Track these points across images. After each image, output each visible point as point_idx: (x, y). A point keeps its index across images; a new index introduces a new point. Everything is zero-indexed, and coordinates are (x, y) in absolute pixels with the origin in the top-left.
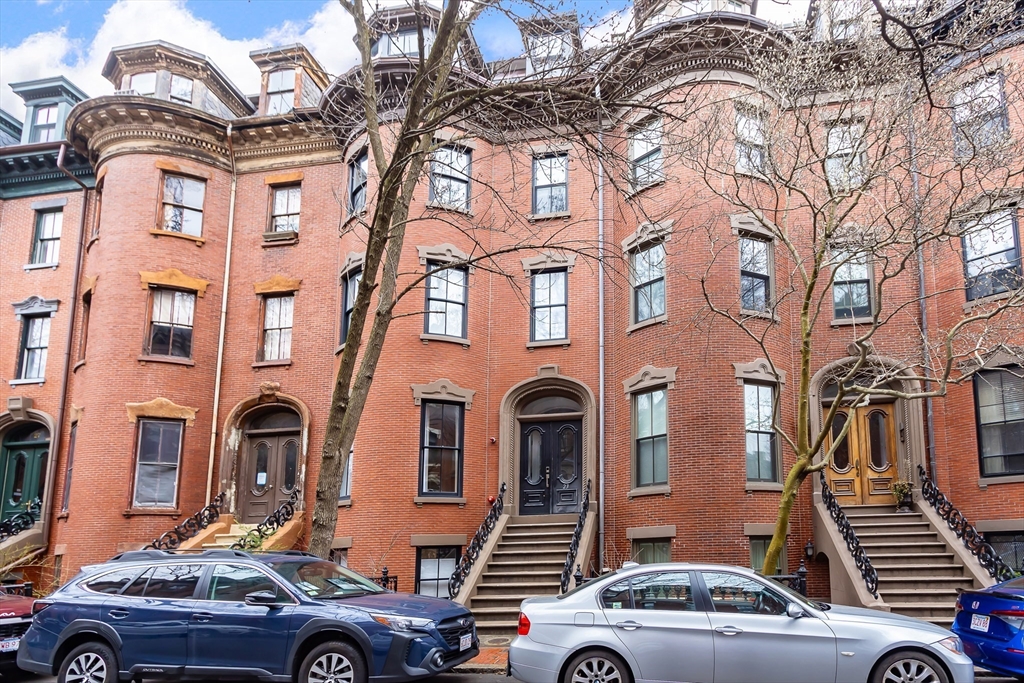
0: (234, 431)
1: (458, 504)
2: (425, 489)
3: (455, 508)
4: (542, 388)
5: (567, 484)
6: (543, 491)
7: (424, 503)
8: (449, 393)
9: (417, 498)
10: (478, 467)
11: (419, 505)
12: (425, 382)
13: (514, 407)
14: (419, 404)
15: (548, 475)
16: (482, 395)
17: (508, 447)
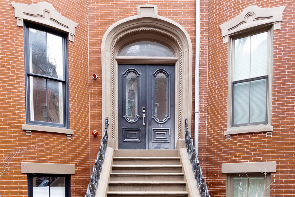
1: (66, 135)
2: (32, 119)
3: (63, 138)
4: (140, 29)
5: (161, 123)
6: (139, 129)
7: (33, 131)
8: (52, 19)
9: (26, 125)
10: (82, 102)
11: (28, 133)
12: (28, 2)
13: (114, 46)
14: (22, 25)
15: (144, 115)
16: (83, 29)
17: (109, 84)
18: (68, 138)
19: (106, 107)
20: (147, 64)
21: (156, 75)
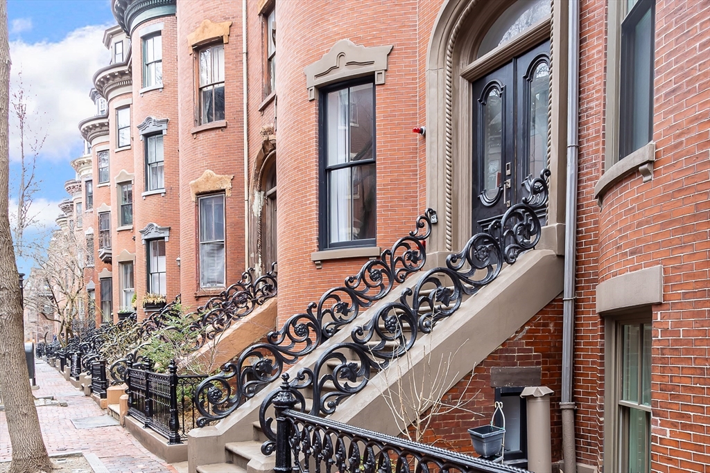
0: (257, 194)
1: (368, 258)
7: (323, 261)
8: (349, 64)
9: (316, 252)
10: (402, 189)
11: (317, 265)
12: (319, 56)
13: (451, 52)
14: (313, 98)
15: (509, 181)
16: (406, 49)
17: (441, 137)
19: (432, 188)
20: (514, 58)
21: (531, 76)
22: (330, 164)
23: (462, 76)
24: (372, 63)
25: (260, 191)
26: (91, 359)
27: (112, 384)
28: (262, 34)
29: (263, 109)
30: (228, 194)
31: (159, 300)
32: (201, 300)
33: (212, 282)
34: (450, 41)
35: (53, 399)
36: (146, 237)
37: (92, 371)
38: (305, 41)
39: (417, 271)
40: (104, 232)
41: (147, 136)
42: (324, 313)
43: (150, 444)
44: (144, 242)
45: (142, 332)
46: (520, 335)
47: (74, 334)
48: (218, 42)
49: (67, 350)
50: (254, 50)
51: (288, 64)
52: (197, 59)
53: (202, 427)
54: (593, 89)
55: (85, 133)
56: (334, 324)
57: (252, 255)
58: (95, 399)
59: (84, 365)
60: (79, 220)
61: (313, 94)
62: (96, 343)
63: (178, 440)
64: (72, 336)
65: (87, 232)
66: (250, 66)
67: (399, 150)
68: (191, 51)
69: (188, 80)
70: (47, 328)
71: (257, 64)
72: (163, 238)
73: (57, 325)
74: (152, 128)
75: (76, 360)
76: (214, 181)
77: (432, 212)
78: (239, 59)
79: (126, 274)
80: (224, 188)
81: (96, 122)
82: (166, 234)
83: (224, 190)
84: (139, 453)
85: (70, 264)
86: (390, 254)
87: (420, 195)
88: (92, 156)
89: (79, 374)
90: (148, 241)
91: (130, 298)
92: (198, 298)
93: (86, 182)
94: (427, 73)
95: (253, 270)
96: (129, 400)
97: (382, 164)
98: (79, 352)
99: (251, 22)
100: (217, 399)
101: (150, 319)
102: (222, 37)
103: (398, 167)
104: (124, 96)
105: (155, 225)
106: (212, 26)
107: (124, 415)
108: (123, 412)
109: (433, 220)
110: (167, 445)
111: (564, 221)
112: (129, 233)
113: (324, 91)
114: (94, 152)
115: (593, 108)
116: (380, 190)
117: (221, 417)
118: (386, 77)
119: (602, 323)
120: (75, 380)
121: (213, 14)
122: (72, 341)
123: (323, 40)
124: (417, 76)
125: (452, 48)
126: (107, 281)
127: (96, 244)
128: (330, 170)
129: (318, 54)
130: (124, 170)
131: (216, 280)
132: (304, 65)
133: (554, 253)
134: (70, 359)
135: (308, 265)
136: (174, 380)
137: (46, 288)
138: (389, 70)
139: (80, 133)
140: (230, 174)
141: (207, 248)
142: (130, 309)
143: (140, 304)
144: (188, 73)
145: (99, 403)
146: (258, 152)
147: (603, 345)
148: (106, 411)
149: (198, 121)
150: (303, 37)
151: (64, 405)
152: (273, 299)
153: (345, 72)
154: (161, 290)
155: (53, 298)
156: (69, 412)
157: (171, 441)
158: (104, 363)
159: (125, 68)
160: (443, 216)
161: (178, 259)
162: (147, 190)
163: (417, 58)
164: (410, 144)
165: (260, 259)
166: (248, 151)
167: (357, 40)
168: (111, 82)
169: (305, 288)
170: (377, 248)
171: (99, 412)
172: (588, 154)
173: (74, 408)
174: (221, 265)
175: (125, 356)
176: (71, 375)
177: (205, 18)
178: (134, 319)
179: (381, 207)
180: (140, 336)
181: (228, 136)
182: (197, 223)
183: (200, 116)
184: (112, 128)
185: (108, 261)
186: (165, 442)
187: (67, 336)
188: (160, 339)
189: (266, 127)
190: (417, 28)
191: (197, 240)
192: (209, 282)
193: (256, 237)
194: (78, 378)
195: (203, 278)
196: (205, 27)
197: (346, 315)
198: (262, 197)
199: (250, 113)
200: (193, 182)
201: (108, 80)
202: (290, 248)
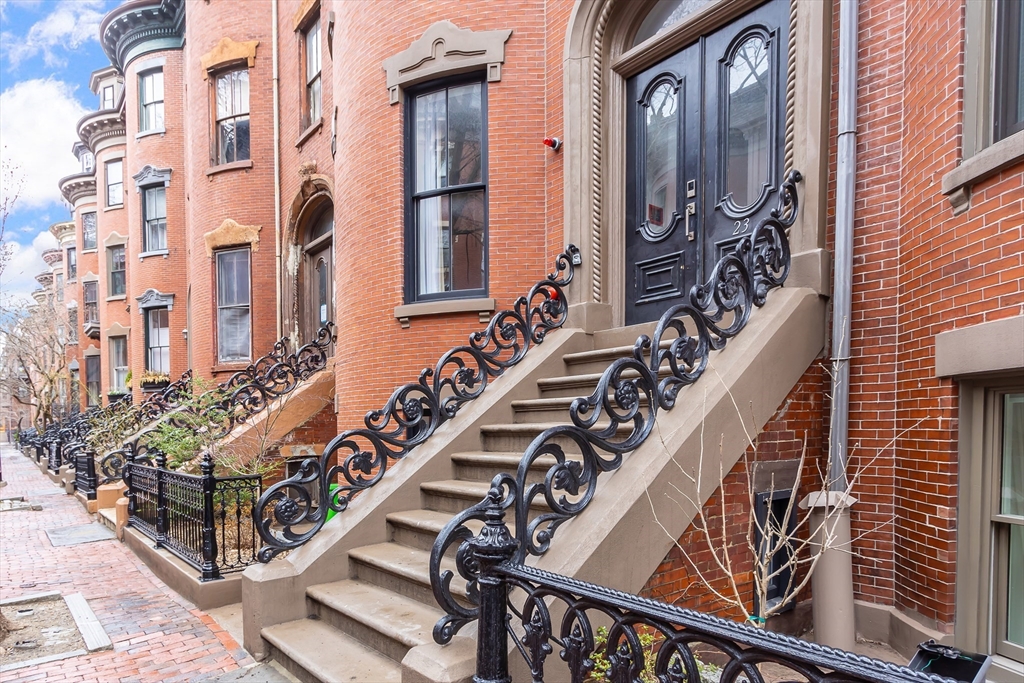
0: (292, 248)
1: (477, 313)
3: (472, 323)
5: (744, 218)
6: (678, 255)
7: (412, 318)
8: (450, 53)
9: (400, 307)
10: (524, 221)
11: (403, 323)
12: (407, 44)
13: (601, 35)
14: (396, 100)
15: (693, 205)
16: (529, 35)
17: (585, 149)
18: (481, 320)
19: (573, 218)
20: (702, 36)
21: (731, 58)
22: (420, 190)
23: (614, 70)
24: (482, 52)
25: (296, 245)
26: (75, 449)
27: (104, 482)
28: (300, 54)
29: (301, 145)
30: (254, 248)
31: (161, 378)
32: (221, 377)
33: (233, 355)
34: (601, 19)
35: (23, 500)
36: (145, 306)
37: (76, 464)
38: (384, 25)
39: (557, 327)
40: (91, 304)
41: (145, 188)
42: (443, 383)
43: (166, 575)
44: (141, 311)
45: (141, 416)
46: (782, 414)
47: (54, 419)
48: (241, 65)
49: (44, 438)
50: (288, 75)
51: (357, 60)
52: (213, 85)
53: (266, 562)
54: (885, 47)
55: (67, 193)
56: (456, 399)
57: (287, 322)
58: (80, 499)
59: (65, 456)
60: (60, 292)
61: (397, 96)
62: (81, 430)
63: (215, 574)
64: (52, 421)
65: (69, 306)
66: (282, 96)
67: (520, 170)
68: (206, 76)
69: (201, 111)
70: (21, 413)
71: (293, 91)
72: (166, 307)
73: (34, 410)
74: (150, 179)
75: (54, 450)
76: (237, 233)
77: (574, 250)
78: (268, 86)
79: (118, 353)
80: (250, 241)
81: (81, 180)
82: (169, 302)
83: (249, 244)
84: (150, 588)
85: (48, 339)
86: (525, 303)
87: (549, 230)
88: (76, 220)
89: (59, 466)
90: (147, 310)
91: (124, 377)
92: (215, 374)
93: (69, 249)
94: (565, 64)
95: (287, 340)
96: (129, 505)
97: (496, 188)
98: (58, 440)
99: (283, 42)
100: (291, 516)
101: (151, 400)
102: (246, 59)
103: (519, 193)
104: (115, 148)
105: (156, 291)
106: (233, 45)
107: (123, 525)
108: (122, 522)
109: (576, 260)
110: (200, 583)
111: (832, 246)
112: (121, 303)
113: (412, 91)
114: (78, 215)
115: (884, 76)
116: (494, 222)
117: (296, 544)
118: (502, 72)
119: (955, 391)
120: (54, 473)
121: (234, 31)
122: (51, 427)
123: (412, 22)
124: (545, 73)
125: (603, 28)
126: (94, 359)
127: (81, 317)
128: (418, 198)
129: (404, 42)
130: (115, 232)
131: (239, 352)
132: (382, 58)
133: (815, 292)
134: (48, 448)
135: (389, 324)
136: (210, 484)
137: (21, 369)
138: (506, 63)
139: (61, 192)
140: (258, 224)
141: (227, 314)
142: (124, 390)
143: (136, 383)
144: (202, 102)
145: (85, 505)
146: (294, 197)
147: (956, 426)
148: (96, 517)
149: (215, 161)
150: (380, 21)
151: (38, 509)
152: (321, 373)
153: (442, 65)
154: (163, 367)
155: (28, 381)
156: (44, 519)
157: (206, 576)
158: (93, 454)
159: (116, 116)
160: (587, 255)
161: (185, 331)
162: (145, 250)
163: (545, 49)
164: (535, 163)
165: (296, 327)
166: (280, 198)
167: (461, 22)
168: (99, 131)
169: (384, 354)
170: (491, 300)
171: (86, 518)
172: (874, 145)
173: (51, 512)
174: (245, 334)
175: (120, 445)
176: (49, 468)
177: (224, 35)
178: (128, 401)
179: (494, 246)
180: (138, 420)
181: (254, 179)
182: (214, 283)
183: (217, 155)
184: (100, 187)
185: (96, 336)
186: (194, 576)
187: (46, 421)
188: (170, 424)
189: (306, 164)
190: (545, 8)
191: (214, 305)
192: (229, 355)
193: (290, 300)
194: (57, 472)
195: (221, 350)
196: (225, 46)
197: (471, 386)
198: (299, 252)
199: (283, 151)
200: (209, 233)
201: (95, 128)
202: (360, 302)
